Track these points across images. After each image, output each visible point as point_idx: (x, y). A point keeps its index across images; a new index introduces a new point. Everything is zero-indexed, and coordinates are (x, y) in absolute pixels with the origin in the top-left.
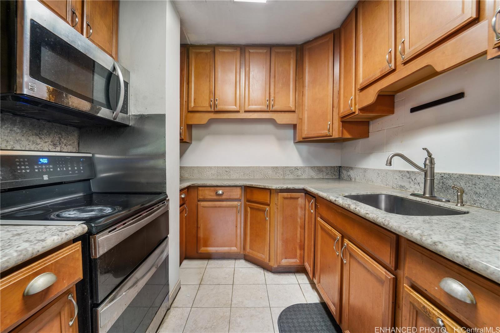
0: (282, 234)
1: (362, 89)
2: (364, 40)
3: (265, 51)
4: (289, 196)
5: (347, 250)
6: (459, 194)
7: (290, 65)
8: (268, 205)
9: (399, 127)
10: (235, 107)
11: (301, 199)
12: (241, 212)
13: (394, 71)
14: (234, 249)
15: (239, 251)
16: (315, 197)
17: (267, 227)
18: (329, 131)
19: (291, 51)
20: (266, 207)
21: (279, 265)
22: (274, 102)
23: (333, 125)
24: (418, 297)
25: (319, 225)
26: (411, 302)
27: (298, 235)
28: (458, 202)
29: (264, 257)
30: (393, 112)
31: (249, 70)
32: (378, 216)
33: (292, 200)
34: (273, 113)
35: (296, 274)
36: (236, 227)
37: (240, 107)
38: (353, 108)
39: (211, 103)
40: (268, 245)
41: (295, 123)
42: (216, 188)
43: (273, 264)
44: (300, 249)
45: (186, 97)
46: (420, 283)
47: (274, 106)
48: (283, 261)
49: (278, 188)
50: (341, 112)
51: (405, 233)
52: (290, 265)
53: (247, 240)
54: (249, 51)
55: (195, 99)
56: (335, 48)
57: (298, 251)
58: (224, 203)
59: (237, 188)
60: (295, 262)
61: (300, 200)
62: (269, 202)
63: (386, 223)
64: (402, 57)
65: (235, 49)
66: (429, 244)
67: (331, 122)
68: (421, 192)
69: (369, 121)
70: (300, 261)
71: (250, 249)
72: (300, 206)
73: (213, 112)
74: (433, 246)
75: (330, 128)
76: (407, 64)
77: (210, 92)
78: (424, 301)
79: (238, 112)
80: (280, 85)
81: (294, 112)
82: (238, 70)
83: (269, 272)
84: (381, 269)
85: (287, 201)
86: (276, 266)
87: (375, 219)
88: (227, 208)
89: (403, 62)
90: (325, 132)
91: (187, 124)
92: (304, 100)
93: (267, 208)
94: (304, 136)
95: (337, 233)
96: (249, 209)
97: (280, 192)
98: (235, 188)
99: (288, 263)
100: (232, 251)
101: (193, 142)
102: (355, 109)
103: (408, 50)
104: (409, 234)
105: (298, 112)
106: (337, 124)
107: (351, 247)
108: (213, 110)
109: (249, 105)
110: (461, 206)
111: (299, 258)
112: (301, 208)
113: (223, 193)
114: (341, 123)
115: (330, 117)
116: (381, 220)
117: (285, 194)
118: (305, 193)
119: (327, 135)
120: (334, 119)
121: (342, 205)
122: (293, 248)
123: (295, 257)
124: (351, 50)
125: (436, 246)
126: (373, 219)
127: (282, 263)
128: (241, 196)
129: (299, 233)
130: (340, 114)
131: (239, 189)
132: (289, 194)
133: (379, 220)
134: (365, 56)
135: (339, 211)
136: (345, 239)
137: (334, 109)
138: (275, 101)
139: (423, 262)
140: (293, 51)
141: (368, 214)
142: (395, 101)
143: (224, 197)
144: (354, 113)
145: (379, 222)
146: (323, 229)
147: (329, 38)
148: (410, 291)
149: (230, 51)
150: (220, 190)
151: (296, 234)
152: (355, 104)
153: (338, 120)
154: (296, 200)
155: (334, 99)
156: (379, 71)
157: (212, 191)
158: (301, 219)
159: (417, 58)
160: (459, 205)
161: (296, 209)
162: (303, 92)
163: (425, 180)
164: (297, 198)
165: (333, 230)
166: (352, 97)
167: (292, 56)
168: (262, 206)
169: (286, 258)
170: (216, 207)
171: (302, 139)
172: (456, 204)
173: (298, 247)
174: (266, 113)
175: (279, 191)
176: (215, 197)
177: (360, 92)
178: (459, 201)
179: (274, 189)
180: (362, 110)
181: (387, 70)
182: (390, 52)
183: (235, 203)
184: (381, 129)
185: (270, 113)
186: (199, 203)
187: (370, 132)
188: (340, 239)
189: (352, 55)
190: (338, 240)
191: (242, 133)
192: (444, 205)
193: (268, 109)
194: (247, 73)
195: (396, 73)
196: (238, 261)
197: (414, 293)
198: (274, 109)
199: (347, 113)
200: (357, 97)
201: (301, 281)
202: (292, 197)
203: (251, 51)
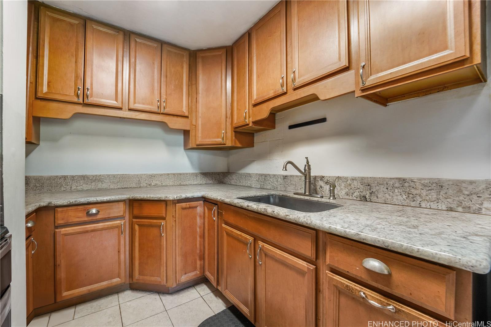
0: (181, 248)
1: (255, 105)
2: (258, 62)
3: (156, 45)
4: (188, 206)
5: (262, 251)
6: (331, 188)
7: (182, 68)
8: (164, 219)
9: (279, 139)
10: (115, 102)
11: (200, 207)
12: (125, 232)
13: (285, 93)
14: (116, 281)
15: (123, 281)
16: (217, 204)
17: (163, 245)
18: (223, 140)
19: (185, 54)
20: (161, 221)
21: (178, 284)
22: (166, 104)
23: (227, 134)
24: (341, 279)
25: (224, 231)
26: (334, 285)
27: (198, 245)
28: (330, 196)
29: (159, 279)
30: (274, 127)
31: (135, 62)
32: (298, 217)
33: (191, 210)
34: (165, 115)
35: (195, 287)
36: (119, 252)
37: (122, 103)
38: (247, 120)
39: (79, 92)
40: (165, 264)
41: (188, 129)
42: (86, 206)
43: (172, 284)
44: (200, 260)
45: (32, 77)
46: (342, 267)
47: (166, 109)
48: (183, 277)
49: (176, 199)
50: (235, 123)
51: (329, 228)
52: (190, 279)
53: (135, 265)
54: (136, 40)
55: (49, 83)
56: (227, 62)
57: (198, 263)
58: (100, 225)
59: (120, 203)
60: (195, 275)
61: (198, 208)
62: (164, 215)
63: (309, 222)
64: (293, 84)
65: (115, 32)
66: (353, 235)
67: (224, 131)
68: (303, 191)
69: (254, 133)
70: (200, 272)
71: (139, 275)
72: (199, 214)
73: (82, 104)
74: (357, 236)
75: (224, 137)
76: (296, 90)
77: (77, 77)
78: (346, 281)
79: (120, 109)
80: (173, 87)
81: (187, 117)
82: (120, 58)
83: (165, 295)
84: (302, 263)
85: (186, 212)
86: (175, 285)
87: (297, 220)
88: (104, 231)
89: (294, 88)
90: (219, 140)
91: (33, 116)
92: (197, 107)
93: (163, 223)
94: (198, 143)
95: (248, 237)
96: (137, 227)
97: (178, 203)
98: (117, 203)
99: (188, 278)
100: (114, 284)
101: (41, 143)
102: (249, 121)
103: (298, 79)
104: (333, 229)
105: (191, 118)
106: (230, 133)
107: (267, 247)
108: (81, 100)
109: (135, 103)
110: (333, 199)
111: (199, 270)
112: (200, 216)
113: (99, 212)
114: (234, 133)
115: (223, 126)
116: (304, 220)
117: (184, 205)
118: (204, 201)
119: (221, 143)
120: (227, 128)
121: (257, 210)
122: (193, 261)
123: (195, 269)
124: (245, 69)
125: (359, 235)
126: (294, 219)
127: (181, 281)
128: (125, 212)
129: (199, 243)
130: (234, 124)
131: (121, 205)
132: (187, 203)
133: (301, 220)
134: (258, 77)
135: (251, 215)
136: (259, 241)
137: (227, 119)
138: (166, 102)
139: (344, 250)
140: (186, 54)
141: (288, 216)
142: (276, 119)
143: (99, 217)
144: (248, 125)
145: (301, 222)
146: (229, 234)
147: (222, 52)
148: (333, 275)
149: (109, 31)
150: (93, 208)
151: (196, 245)
152: (249, 117)
153: (231, 130)
154: (195, 209)
155: (227, 110)
156: (272, 91)
157: (82, 210)
158: (200, 228)
159: (304, 87)
160: (331, 198)
161: (195, 218)
162: (196, 98)
163: (305, 182)
164: (196, 207)
165: (243, 235)
166: (246, 111)
167: (185, 59)
168: (155, 221)
169: (186, 274)
170: (87, 232)
171: (196, 145)
172: (329, 198)
173: (198, 258)
174: (157, 115)
175: (176, 202)
176: (86, 219)
177: (253, 107)
178: (332, 195)
179: (170, 200)
180: (255, 123)
181: (280, 91)
182: (283, 78)
183: (117, 222)
184: (264, 141)
185: (161, 115)
186: (57, 230)
187: (255, 142)
188: (253, 241)
189: (245, 73)
190: (251, 244)
191: (122, 136)
192: (322, 200)
193: (159, 111)
194: (132, 65)
195: (287, 95)
196: (122, 294)
197: (337, 277)
198: (166, 111)
199: (241, 124)
200: (251, 111)
201: (203, 292)
202: (191, 206)
203: (138, 40)
